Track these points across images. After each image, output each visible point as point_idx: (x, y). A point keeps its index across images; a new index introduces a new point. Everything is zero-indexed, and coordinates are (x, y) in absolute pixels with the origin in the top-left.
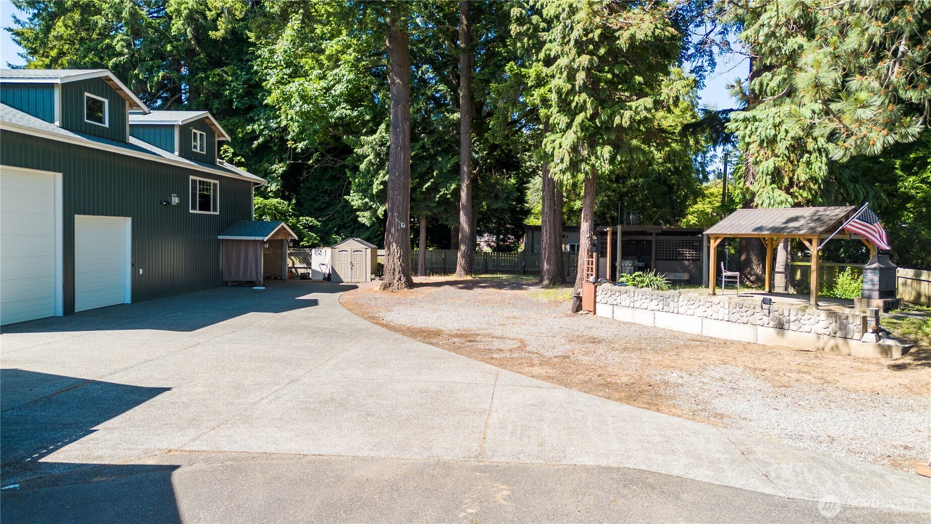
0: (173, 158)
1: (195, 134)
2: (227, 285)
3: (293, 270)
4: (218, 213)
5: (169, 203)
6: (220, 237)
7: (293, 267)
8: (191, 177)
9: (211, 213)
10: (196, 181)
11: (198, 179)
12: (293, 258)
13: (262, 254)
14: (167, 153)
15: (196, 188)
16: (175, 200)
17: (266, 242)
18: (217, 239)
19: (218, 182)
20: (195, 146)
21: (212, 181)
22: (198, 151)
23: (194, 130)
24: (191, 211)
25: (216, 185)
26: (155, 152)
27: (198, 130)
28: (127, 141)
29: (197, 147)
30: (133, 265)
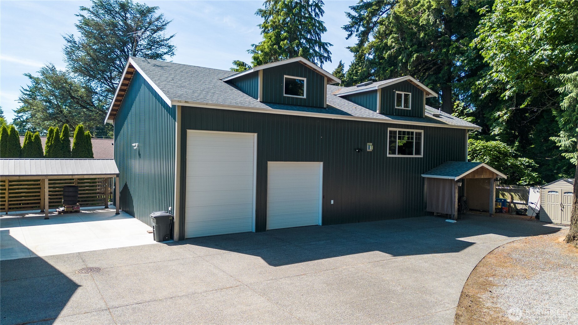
0: (375, 116)
1: (399, 96)
3: (512, 205)
4: (422, 156)
5: (362, 150)
6: (423, 176)
7: (512, 202)
8: (389, 129)
9: (414, 156)
10: (395, 132)
11: (398, 130)
12: (513, 194)
13: (457, 191)
14: (371, 112)
15: (395, 138)
16: (370, 147)
17: (458, 181)
18: (421, 177)
19: (422, 131)
20: (399, 104)
21: (415, 131)
22: (403, 107)
23: (397, 92)
24: (388, 155)
25: (420, 134)
26: (349, 112)
27: (402, 91)
28: (325, 106)
29: (401, 106)
30: (323, 197)
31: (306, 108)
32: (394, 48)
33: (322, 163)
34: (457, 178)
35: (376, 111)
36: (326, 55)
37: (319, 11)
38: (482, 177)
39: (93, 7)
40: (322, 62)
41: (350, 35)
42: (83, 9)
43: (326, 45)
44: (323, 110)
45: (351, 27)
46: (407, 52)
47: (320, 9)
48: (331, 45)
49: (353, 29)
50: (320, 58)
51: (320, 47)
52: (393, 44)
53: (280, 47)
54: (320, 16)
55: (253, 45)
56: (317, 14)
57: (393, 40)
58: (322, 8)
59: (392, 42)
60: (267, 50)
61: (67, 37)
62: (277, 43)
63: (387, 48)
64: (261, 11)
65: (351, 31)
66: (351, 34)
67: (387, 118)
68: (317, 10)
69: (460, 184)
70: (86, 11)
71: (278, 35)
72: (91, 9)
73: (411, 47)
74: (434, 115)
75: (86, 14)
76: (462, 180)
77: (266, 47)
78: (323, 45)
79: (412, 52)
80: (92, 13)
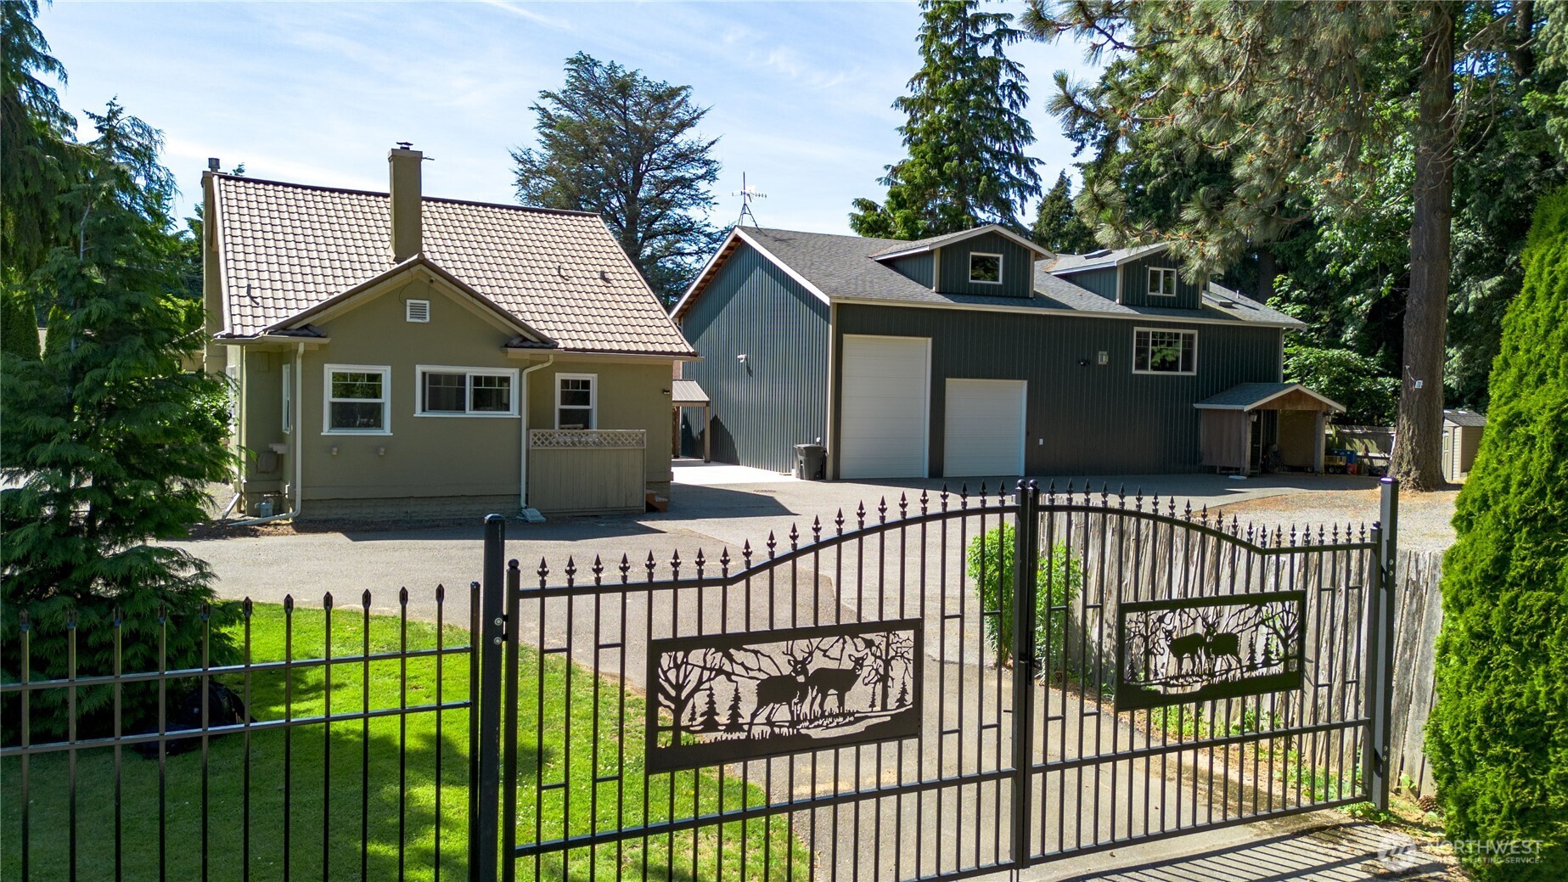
0: (1113, 308)
1: (1155, 275)
2: (1215, 472)
3: (1366, 460)
4: (1194, 373)
5: (1089, 363)
6: (1197, 406)
7: (1366, 456)
8: (1136, 329)
9: (1180, 373)
10: (1147, 334)
11: (1151, 330)
12: (1366, 441)
13: (1249, 429)
14: (1107, 301)
15: (1146, 343)
16: (1103, 359)
17: (1250, 413)
18: (1192, 408)
19: (1195, 332)
20: (1155, 288)
21: (1182, 332)
22: (1161, 293)
23: (1151, 268)
24: (1134, 371)
25: (1191, 337)
26: (1070, 304)
27: (1160, 266)
28: (1031, 295)
29: (1158, 289)
30: (1028, 433)
31: (1002, 300)
32: (1161, 175)
33: (1025, 383)
34: (1247, 408)
35: (1114, 300)
36: (1031, 183)
37: (1019, 97)
38: (1299, 408)
39: (565, 92)
40: (1023, 198)
41: (1079, 149)
42: (544, 97)
43: (1032, 162)
44: (1028, 301)
45: (1081, 133)
46: (1188, 182)
47: (1020, 93)
48: (1041, 162)
49: (1085, 136)
50: (1020, 190)
51: (1019, 169)
52: (1161, 169)
53: (941, 173)
54: (1021, 107)
55: (887, 167)
56: (1013, 104)
57: (1160, 160)
58: (1024, 90)
59: (1159, 164)
60: (918, 180)
61: (519, 153)
62: (938, 165)
63: (1147, 175)
64: (902, 100)
65: (1082, 141)
66: (1083, 146)
67: (1132, 312)
68: (1014, 96)
69: (1255, 418)
70: (549, 100)
71: (938, 148)
72: (561, 96)
73: (1197, 172)
74: (1221, 304)
75: (550, 105)
76: (1256, 411)
77: (917, 174)
78: (1024, 163)
79: (1196, 183)
80: (561, 102)
